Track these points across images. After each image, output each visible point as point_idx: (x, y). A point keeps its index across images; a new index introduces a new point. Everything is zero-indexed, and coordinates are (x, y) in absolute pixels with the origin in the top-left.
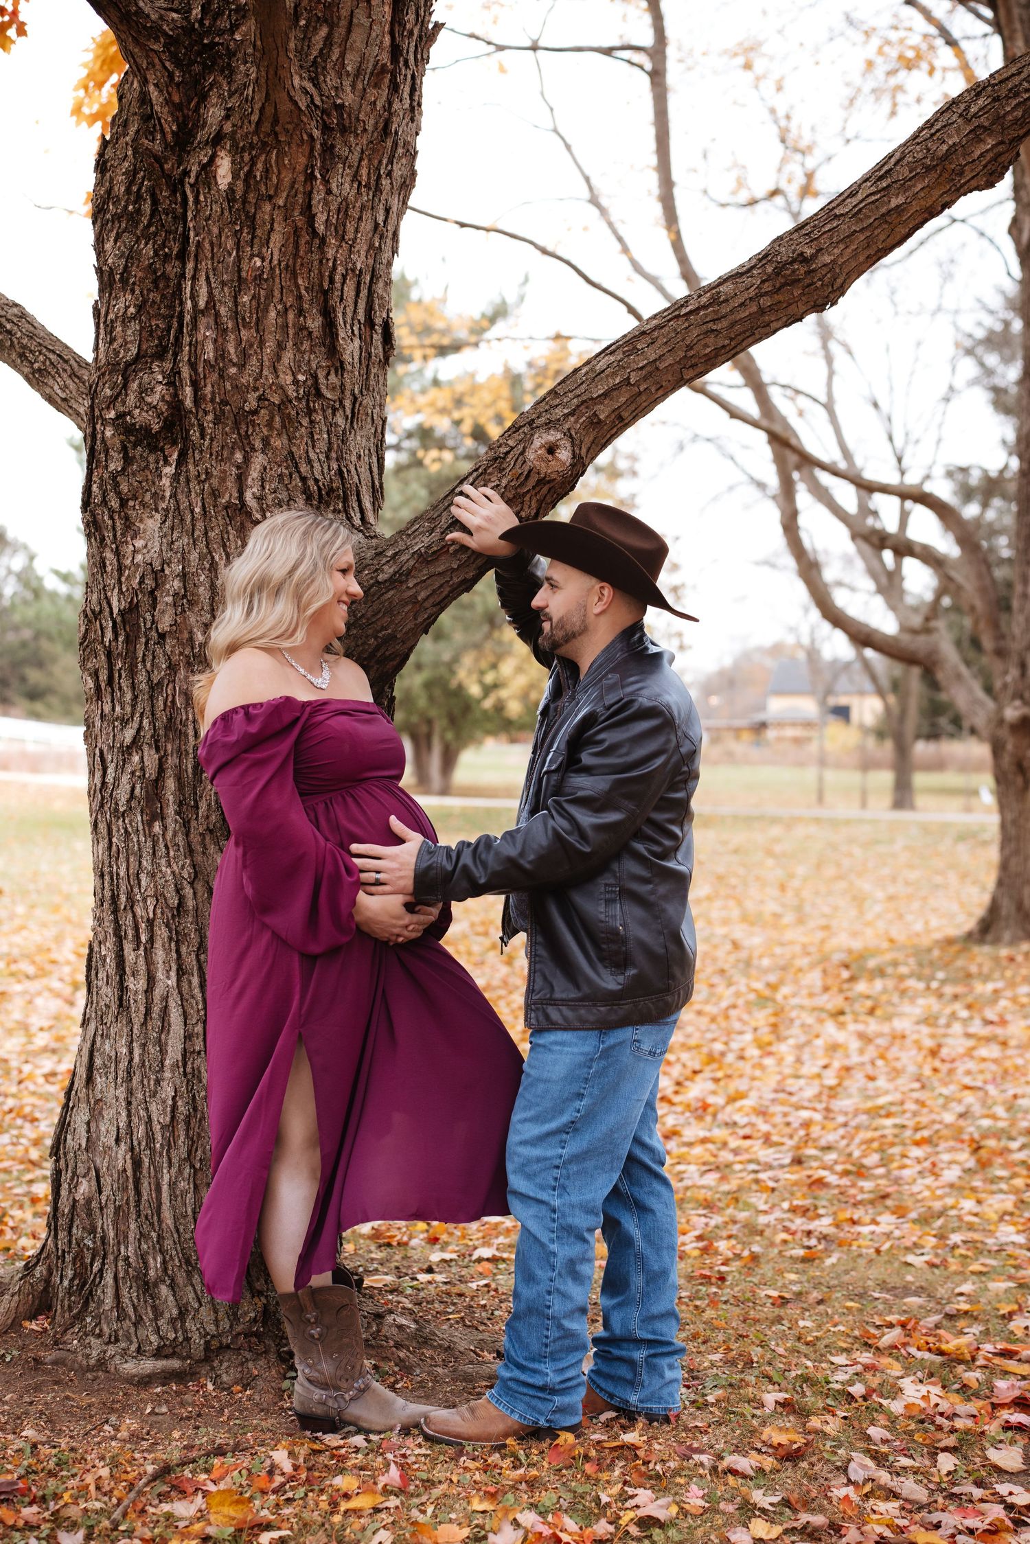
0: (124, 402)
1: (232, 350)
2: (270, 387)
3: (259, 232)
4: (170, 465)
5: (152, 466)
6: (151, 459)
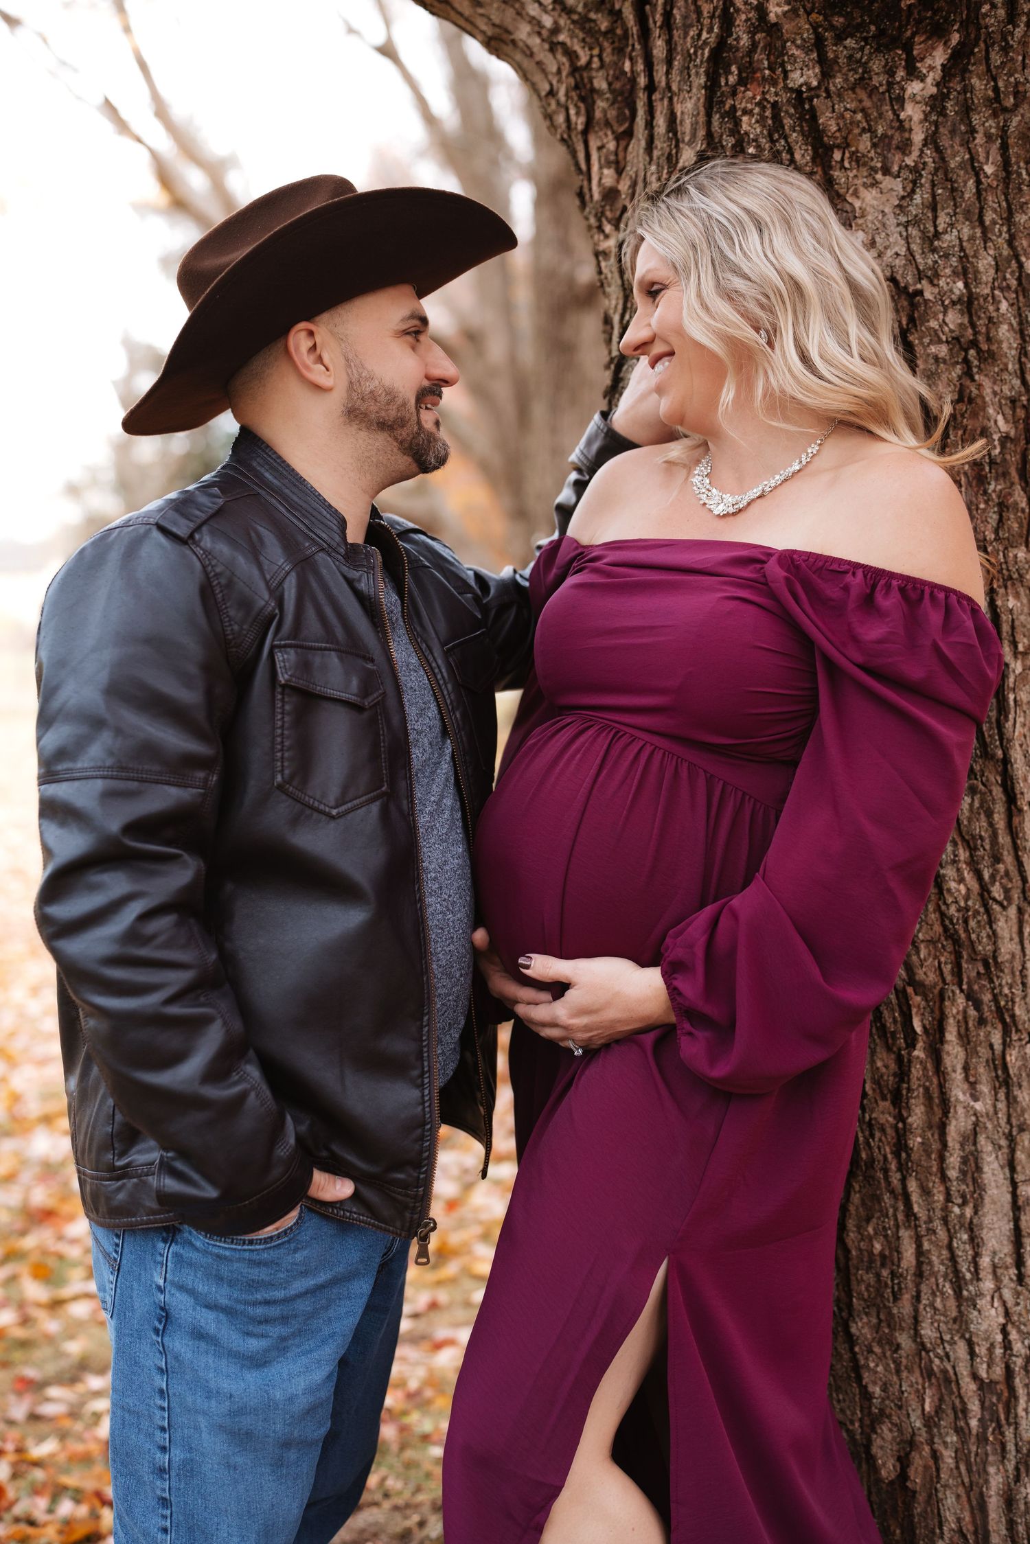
4: (922, 79)
5: (879, 80)
6: (876, 66)
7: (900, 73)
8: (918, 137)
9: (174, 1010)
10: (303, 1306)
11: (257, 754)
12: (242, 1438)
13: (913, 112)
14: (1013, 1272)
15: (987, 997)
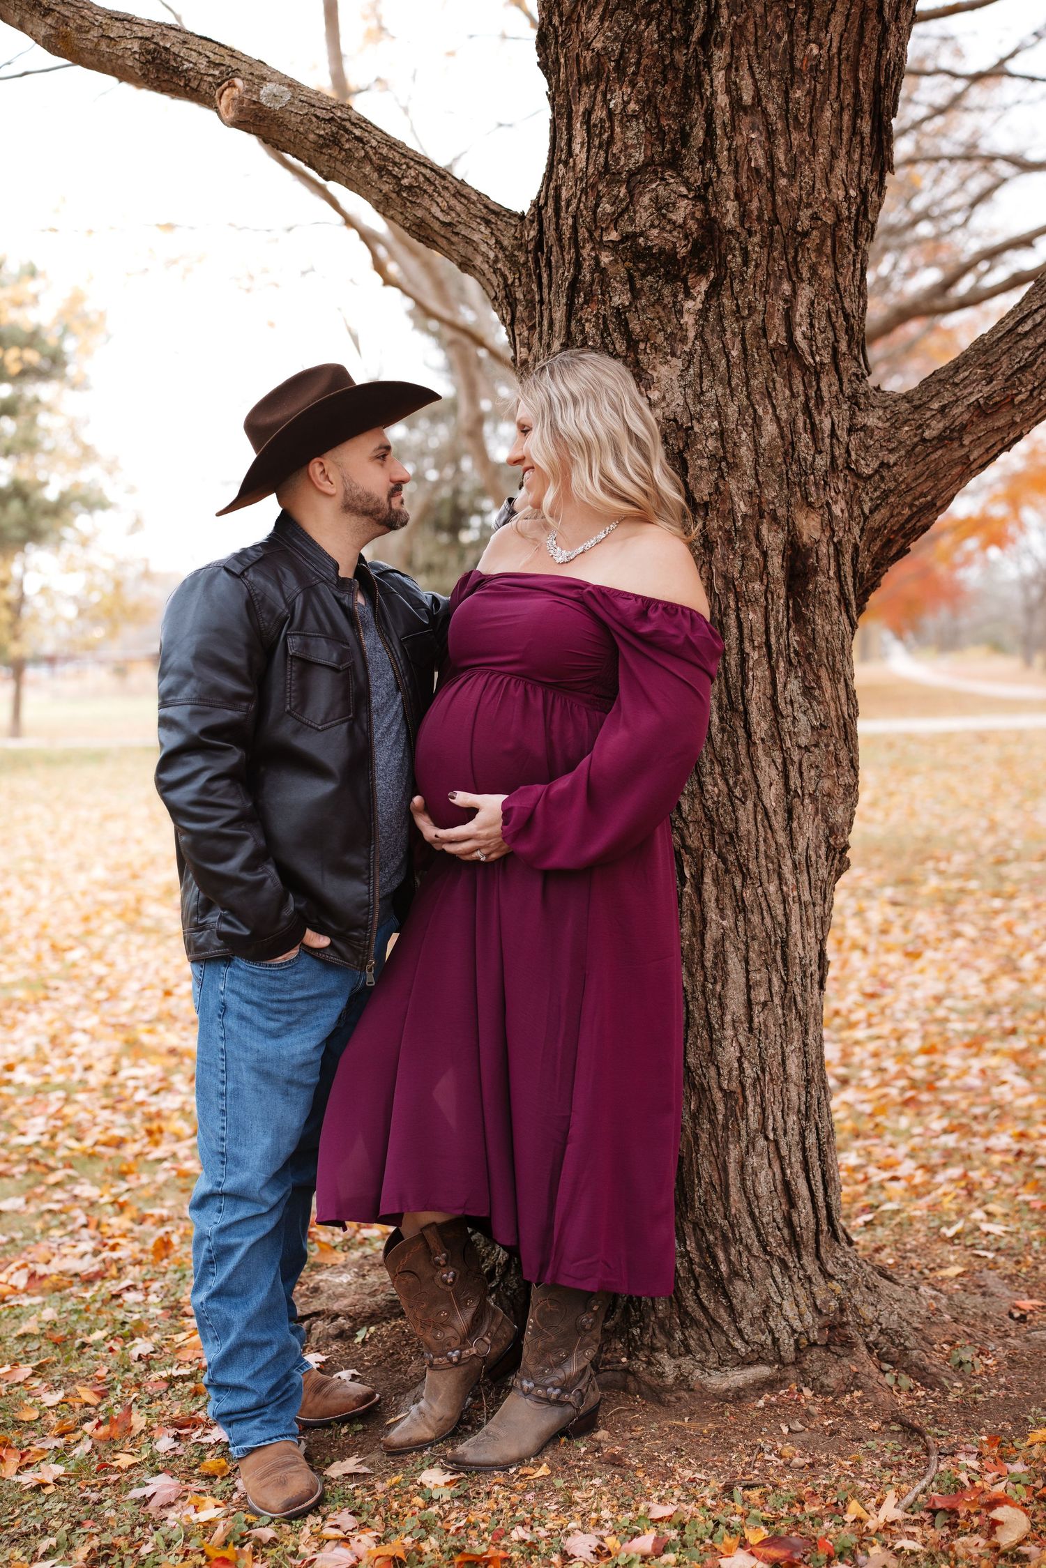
0: (632, 220)
1: (782, 157)
2: (823, 204)
3: (817, 13)
4: (694, 299)
5: (668, 300)
6: (666, 292)
7: (681, 296)
8: (691, 334)
9: (226, 831)
10: (301, 1006)
11: (276, 694)
12: (266, 1076)
13: (688, 319)
14: (746, 1025)
15: (732, 858)
